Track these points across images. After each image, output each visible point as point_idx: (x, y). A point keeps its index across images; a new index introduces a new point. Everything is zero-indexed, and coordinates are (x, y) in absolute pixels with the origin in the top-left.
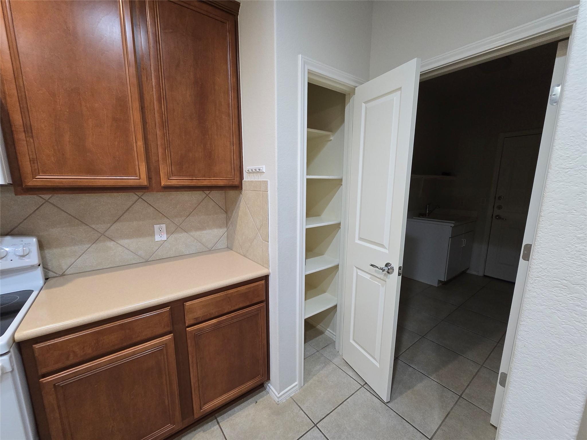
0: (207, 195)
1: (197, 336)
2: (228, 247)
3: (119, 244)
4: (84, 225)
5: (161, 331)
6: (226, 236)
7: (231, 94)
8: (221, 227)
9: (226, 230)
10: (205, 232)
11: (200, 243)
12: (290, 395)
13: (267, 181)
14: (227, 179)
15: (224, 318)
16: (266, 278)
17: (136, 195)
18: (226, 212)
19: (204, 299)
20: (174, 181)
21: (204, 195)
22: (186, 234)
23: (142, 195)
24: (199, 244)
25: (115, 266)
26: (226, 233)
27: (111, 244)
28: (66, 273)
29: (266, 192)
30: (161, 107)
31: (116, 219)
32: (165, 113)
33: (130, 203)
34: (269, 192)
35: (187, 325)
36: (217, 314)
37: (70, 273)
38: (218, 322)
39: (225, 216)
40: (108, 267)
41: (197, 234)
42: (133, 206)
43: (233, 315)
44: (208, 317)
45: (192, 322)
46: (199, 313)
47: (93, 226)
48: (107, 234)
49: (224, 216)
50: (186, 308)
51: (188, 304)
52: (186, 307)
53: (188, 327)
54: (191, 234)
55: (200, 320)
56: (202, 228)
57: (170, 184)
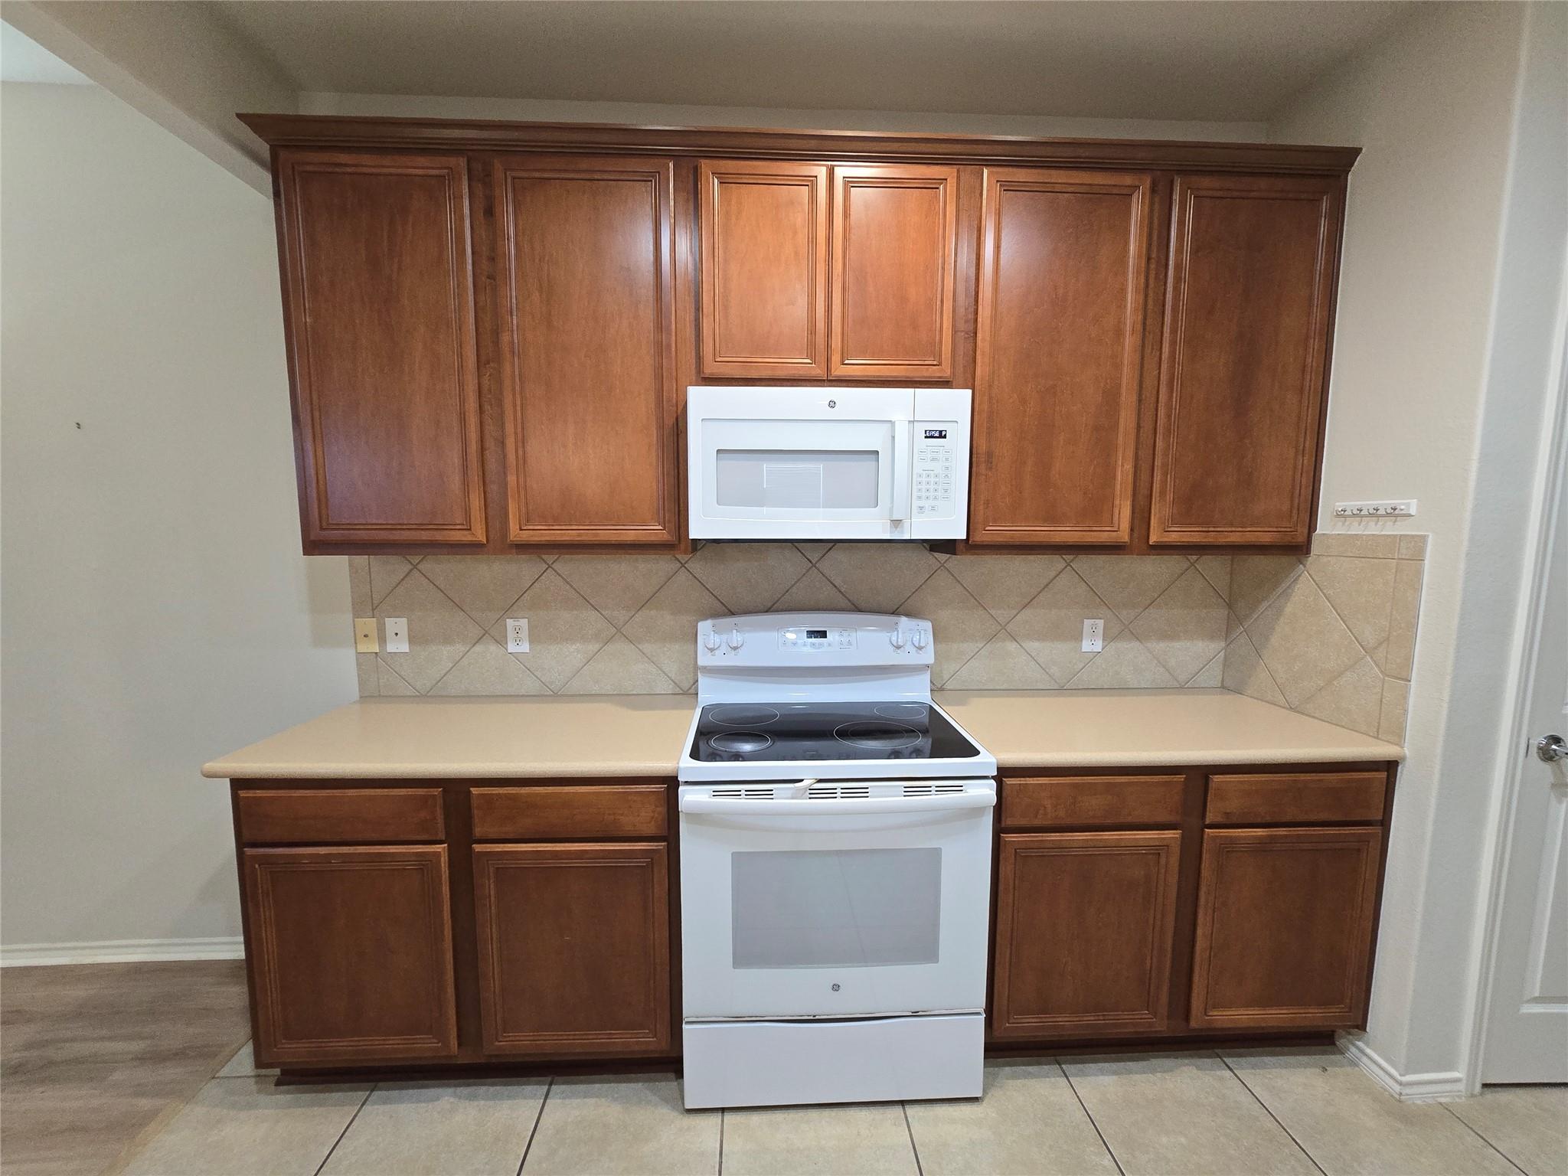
0: (1192, 564)
1: (1227, 849)
2: (1223, 687)
3: (1024, 648)
4: (982, 608)
5: (1163, 817)
6: (1222, 658)
7: (1315, 344)
8: (1212, 638)
9: (1224, 645)
10: (1177, 645)
11: (1164, 667)
12: (1437, 1097)
13: (1424, 538)
14: (1280, 529)
15: (1282, 831)
16: (1390, 767)
17: (1064, 559)
18: (1230, 606)
19: (1247, 778)
20: (1174, 537)
21: (1186, 565)
22: (1138, 643)
23: (1072, 561)
24: (1162, 670)
25: (1012, 687)
26: (1222, 654)
27: (1012, 646)
28: (945, 687)
29: (1420, 562)
30: (1171, 397)
31: (1026, 601)
32: (1176, 406)
33: (1054, 574)
34: (1426, 562)
35: (1208, 821)
36: (1268, 819)
37: (951, 688)
38: (1268, 836)
39: (1226, 612)
40: (1002, 688)
41: (1159, 647)
42: (1054, 581)
43: (1301, 831)
44: (1251, 820)
45: (1219, 819)
46: (1234, 805)
47: (993, 612)
48: (1010, 627)
49: (1224, 612)
50: (1214, 785)
51: (1217, 779)
52: (1212, 786)
53: (1210, 826)
54: (1149, 645)
55: (1234, 820)
56: (1168, 635)
57: (1166, 540)
